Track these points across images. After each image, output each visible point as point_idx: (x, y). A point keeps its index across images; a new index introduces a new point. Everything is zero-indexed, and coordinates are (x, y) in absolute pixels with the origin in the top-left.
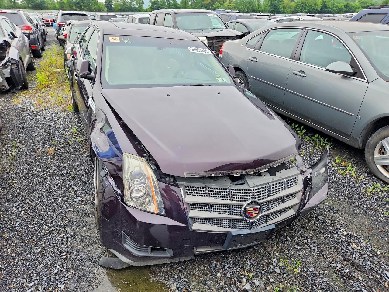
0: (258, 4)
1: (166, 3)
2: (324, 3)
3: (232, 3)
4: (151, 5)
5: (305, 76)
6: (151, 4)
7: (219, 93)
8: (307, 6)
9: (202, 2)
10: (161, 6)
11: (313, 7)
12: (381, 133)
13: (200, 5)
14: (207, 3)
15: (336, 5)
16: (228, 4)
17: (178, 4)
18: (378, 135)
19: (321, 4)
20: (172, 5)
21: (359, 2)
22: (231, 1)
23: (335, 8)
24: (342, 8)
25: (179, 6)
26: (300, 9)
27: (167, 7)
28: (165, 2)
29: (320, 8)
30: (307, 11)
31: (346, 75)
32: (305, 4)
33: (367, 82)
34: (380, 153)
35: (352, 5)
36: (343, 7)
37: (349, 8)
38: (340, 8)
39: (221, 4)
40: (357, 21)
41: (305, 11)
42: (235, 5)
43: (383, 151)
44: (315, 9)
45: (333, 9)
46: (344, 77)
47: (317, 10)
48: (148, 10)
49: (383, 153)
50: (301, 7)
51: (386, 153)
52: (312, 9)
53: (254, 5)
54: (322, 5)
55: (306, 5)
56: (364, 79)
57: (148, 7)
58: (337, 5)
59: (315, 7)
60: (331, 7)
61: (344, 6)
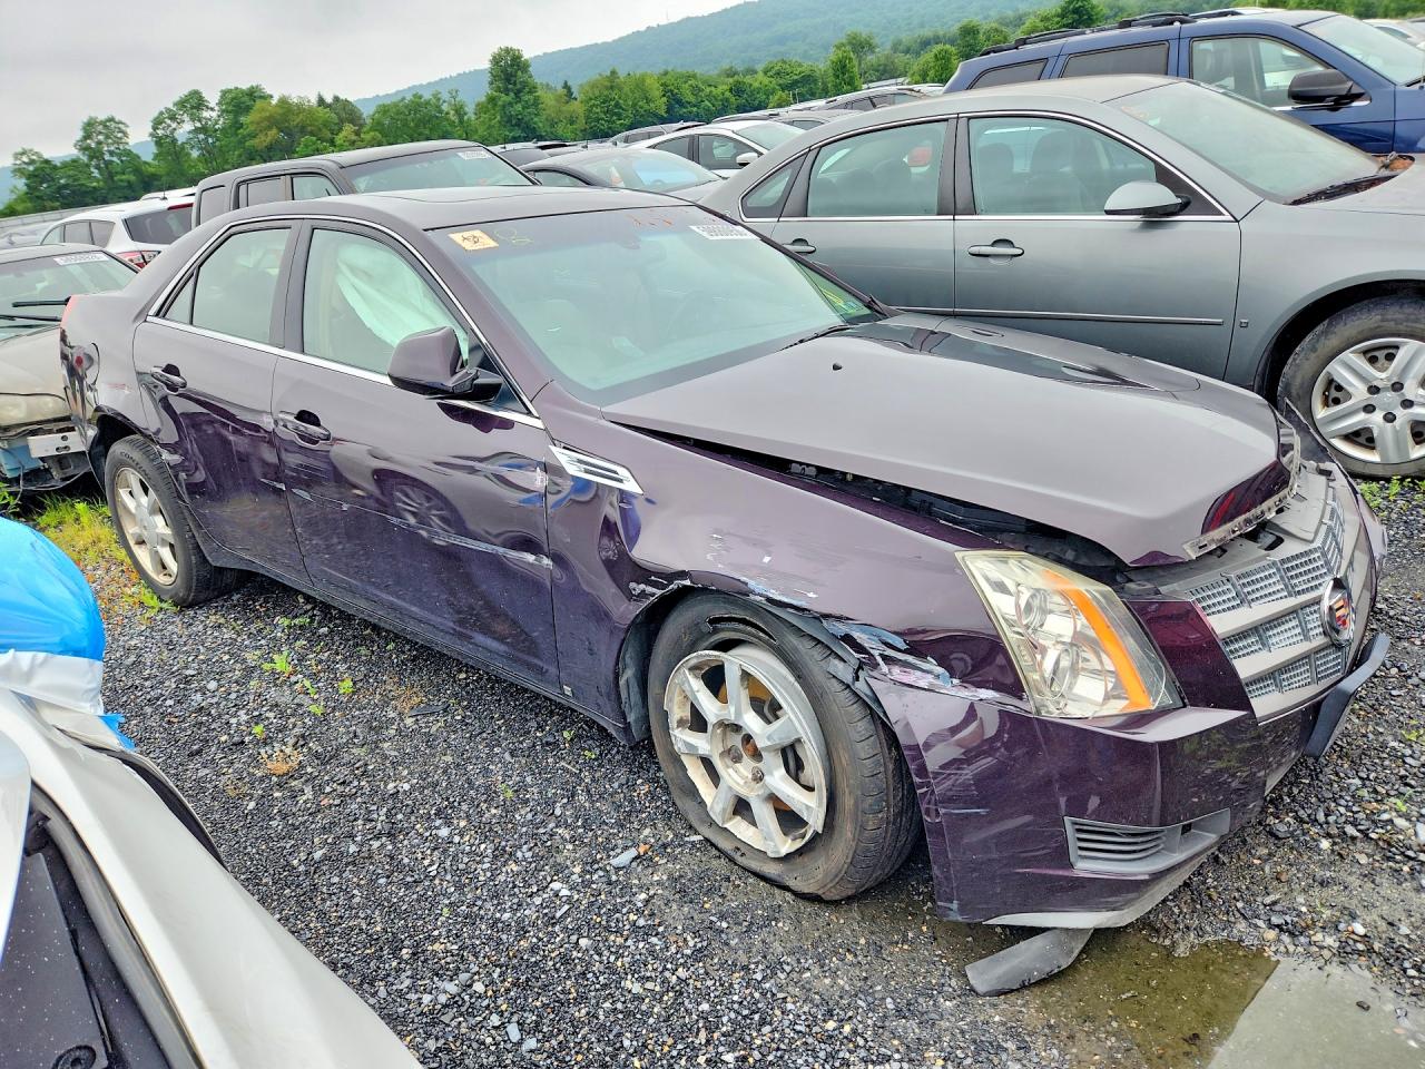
0: (461, 121)
1: (92, 169)
2: (671, 91)
3: (365, 129)
4: (26, 185)
5: (1020, 252)
6: (24, 181)
7: (836, 368)
8: (621, 107)
9: (247, 144)
10: (70, 181)
11: (641, 108)
12: (1319, 346)
13: (240, 156)
14: (265, 144)
15: (708, 90)
16: (354, 137)
17: (145, 163)
18: (1313, 355)
19: (664, 96)
20: (119, 170)
21: (769, 74)
22: (361, 126)
23: (707, 102)
24: (727, 100)
25: (152, 170)
26: (603, 119)
27: (98, 181)
28: (88, 166)
29: (664, 107)
30: (627, 122)
31: (1155, 217)
32: (613, 103)
33: (1232, 219)
34: (1326, 404)
35: (751, 85)
36: (728, 94)
37: (745, 96)
38: (721, 100)
39: (327, 142)
40: (970, 87)
41: (621, 124)
42: (380, 136)
43: (1334, 394)
44: (648, 112)
45: (703, 105)
46: (1149, 225)
47: (655, 115)
48: (19, 208)
49: (1337, 401)
50: (605, 113)
51: (1349, 396)
52: (642, 115)
53: (449, 128)
54: (665, 99)
55: (617, 105)
56: (1221, 214)
57: (14, 197)
58: (711, 92)
59: (648, 107)
60: (692, 99)
61: (731, 90)
